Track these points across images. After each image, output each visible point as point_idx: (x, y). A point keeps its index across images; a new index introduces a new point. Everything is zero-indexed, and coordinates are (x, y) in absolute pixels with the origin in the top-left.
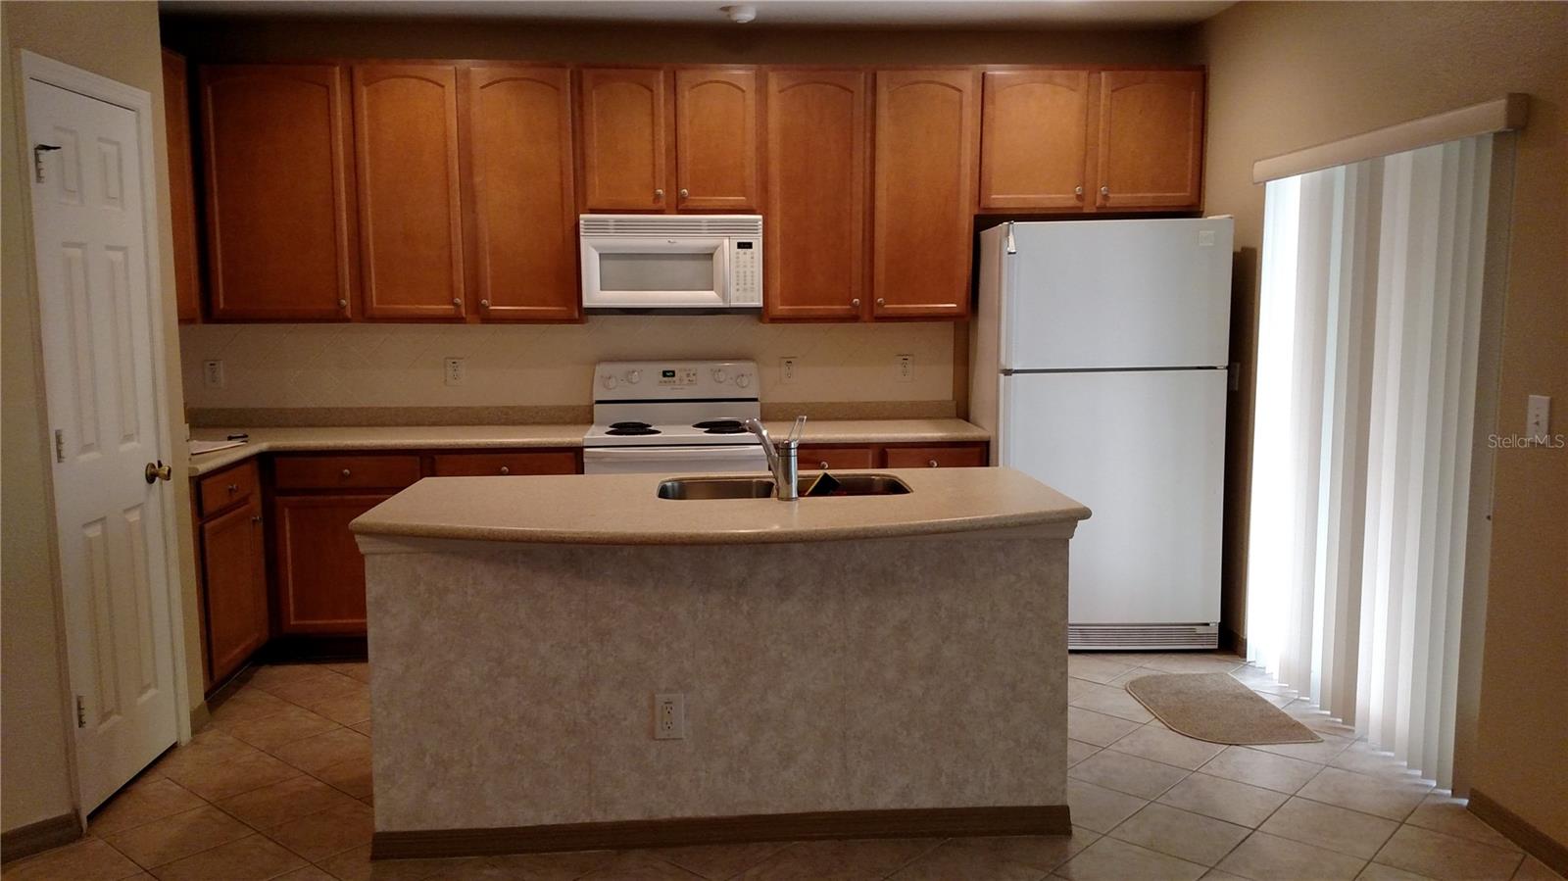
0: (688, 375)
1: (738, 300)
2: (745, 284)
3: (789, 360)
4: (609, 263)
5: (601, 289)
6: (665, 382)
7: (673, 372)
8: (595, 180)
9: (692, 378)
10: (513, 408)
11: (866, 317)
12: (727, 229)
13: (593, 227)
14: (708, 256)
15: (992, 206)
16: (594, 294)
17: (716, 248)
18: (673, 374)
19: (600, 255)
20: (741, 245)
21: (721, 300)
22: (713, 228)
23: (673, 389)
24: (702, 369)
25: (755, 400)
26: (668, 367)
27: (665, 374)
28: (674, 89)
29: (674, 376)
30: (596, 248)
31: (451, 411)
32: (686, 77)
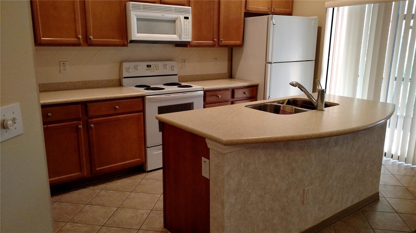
0: (155, 67)
1: (184, 39)
2: (187, 33)
3: (185, 60)
4: (140, 22)
5: (137, 33)
6: (148, 69)
7: (150, 65)
9: (157, 67)
10: (89, 81)
11: (217, 45)
12: (180, 11)
13: (135, 7)
14: (174, 21)
15: (249, 10)
16: (136, 35)
17: (177, 18)
19: (137, 18)
20: (185, 18)
21: (179, 38)
22: (176, 11)
23: (151, 72)
24: (160, 64)
25: (176, 75)
26: (148, 63)
27: (148, 66)
29: (151, 67)
30: (136, 16)
31: (63, 84)
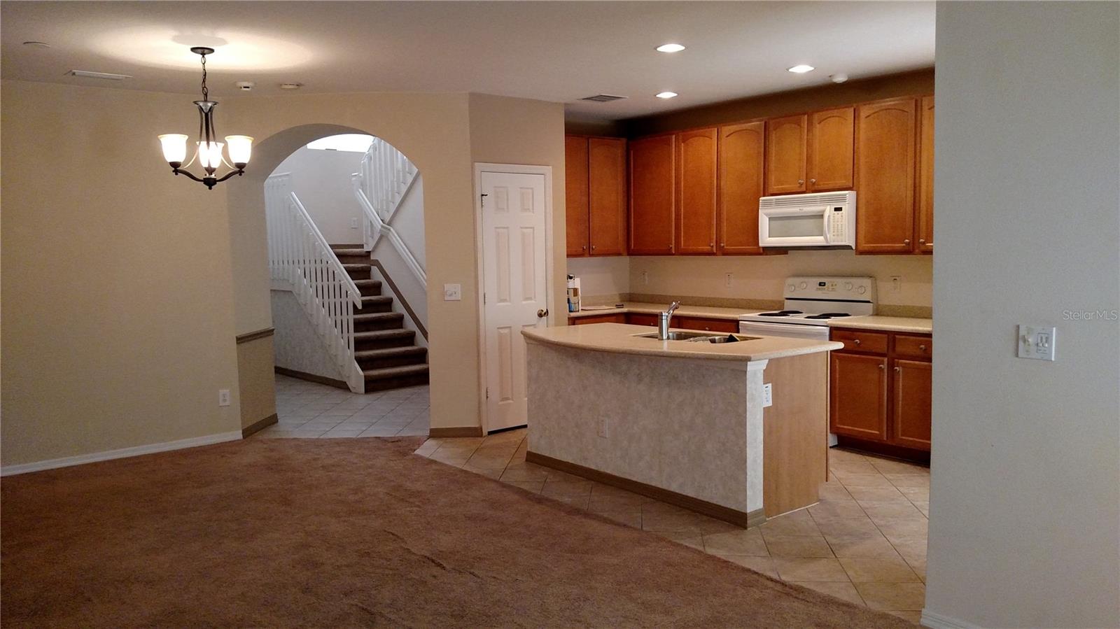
0: (832, 285)
1: (834, 241)
2: (838, 232)
3: (895, 278)
4: (773, 222)
5: (770, 237)
6: (825, 290)
8: (772, 178)
9: (834, 287)
12: (830, 200)
13: (766, 204)
14: (820, 216)
16: (766, 240)
17: (824, 212)
18: (824, 284)
19: (769, 218)
20: (836, 209)
21: (825, 241)
22: (823, 200)
23: (824, 293)
24: (840, 282)
25: (868, 302)
26: (822, 280)
27: (820, 284)
28: (810, 124)
29: (824, 285)
30: (766, 215)
31: (727, 301)
32: (816, 117)
